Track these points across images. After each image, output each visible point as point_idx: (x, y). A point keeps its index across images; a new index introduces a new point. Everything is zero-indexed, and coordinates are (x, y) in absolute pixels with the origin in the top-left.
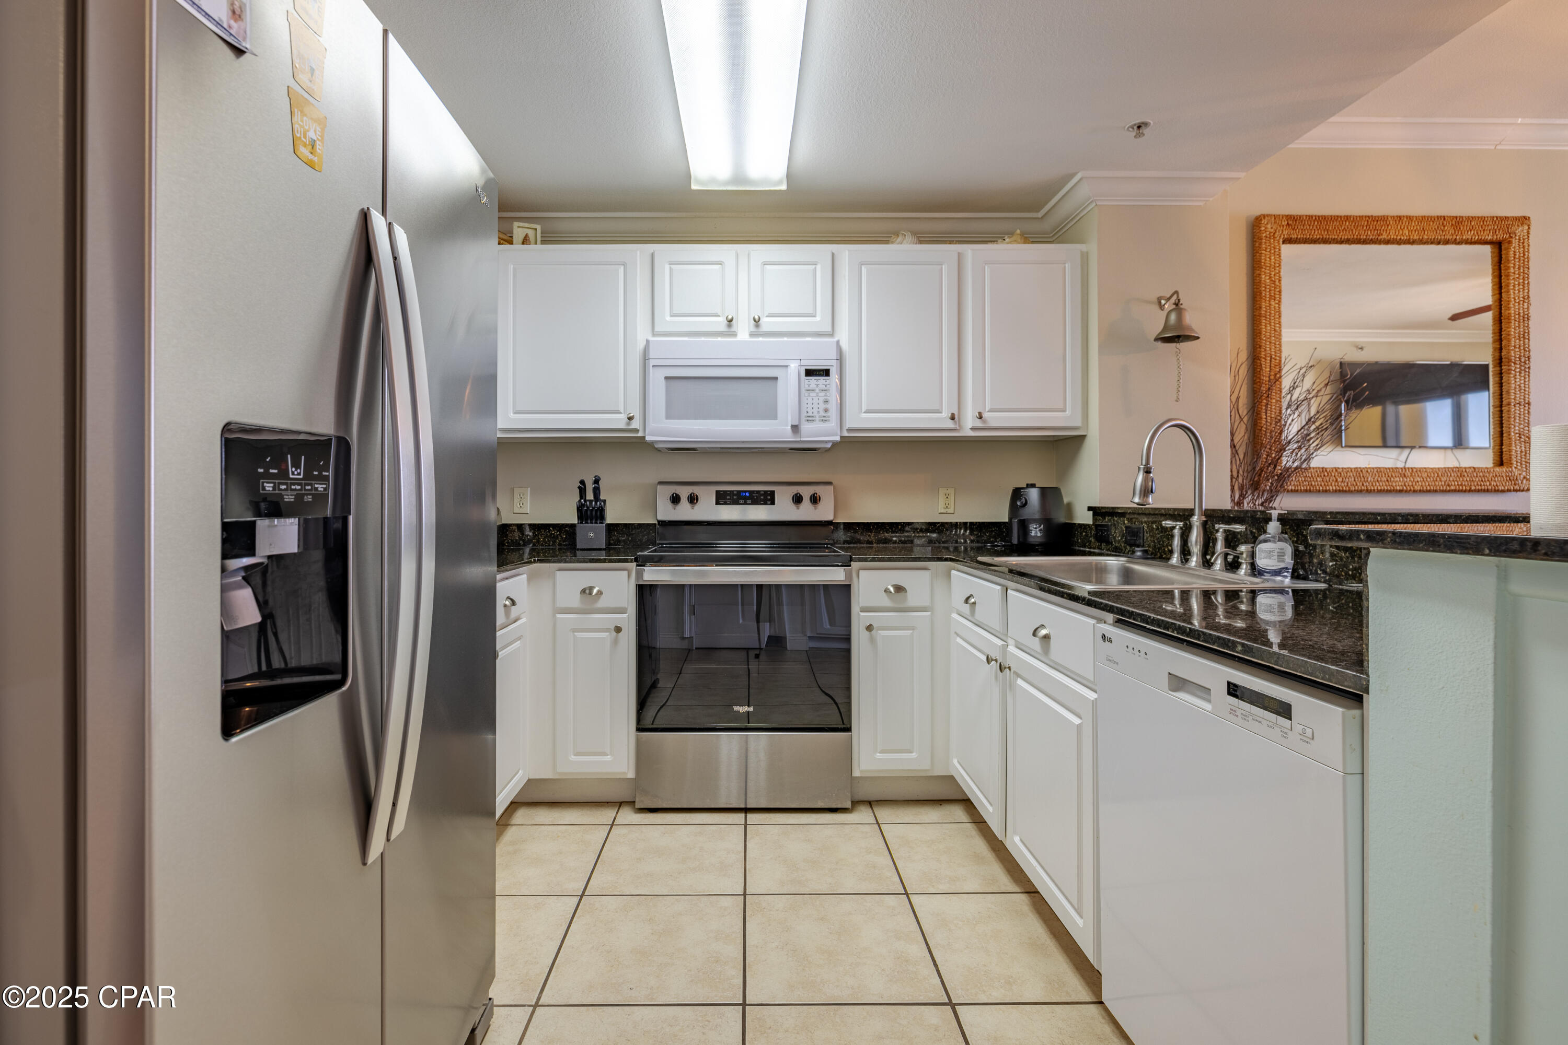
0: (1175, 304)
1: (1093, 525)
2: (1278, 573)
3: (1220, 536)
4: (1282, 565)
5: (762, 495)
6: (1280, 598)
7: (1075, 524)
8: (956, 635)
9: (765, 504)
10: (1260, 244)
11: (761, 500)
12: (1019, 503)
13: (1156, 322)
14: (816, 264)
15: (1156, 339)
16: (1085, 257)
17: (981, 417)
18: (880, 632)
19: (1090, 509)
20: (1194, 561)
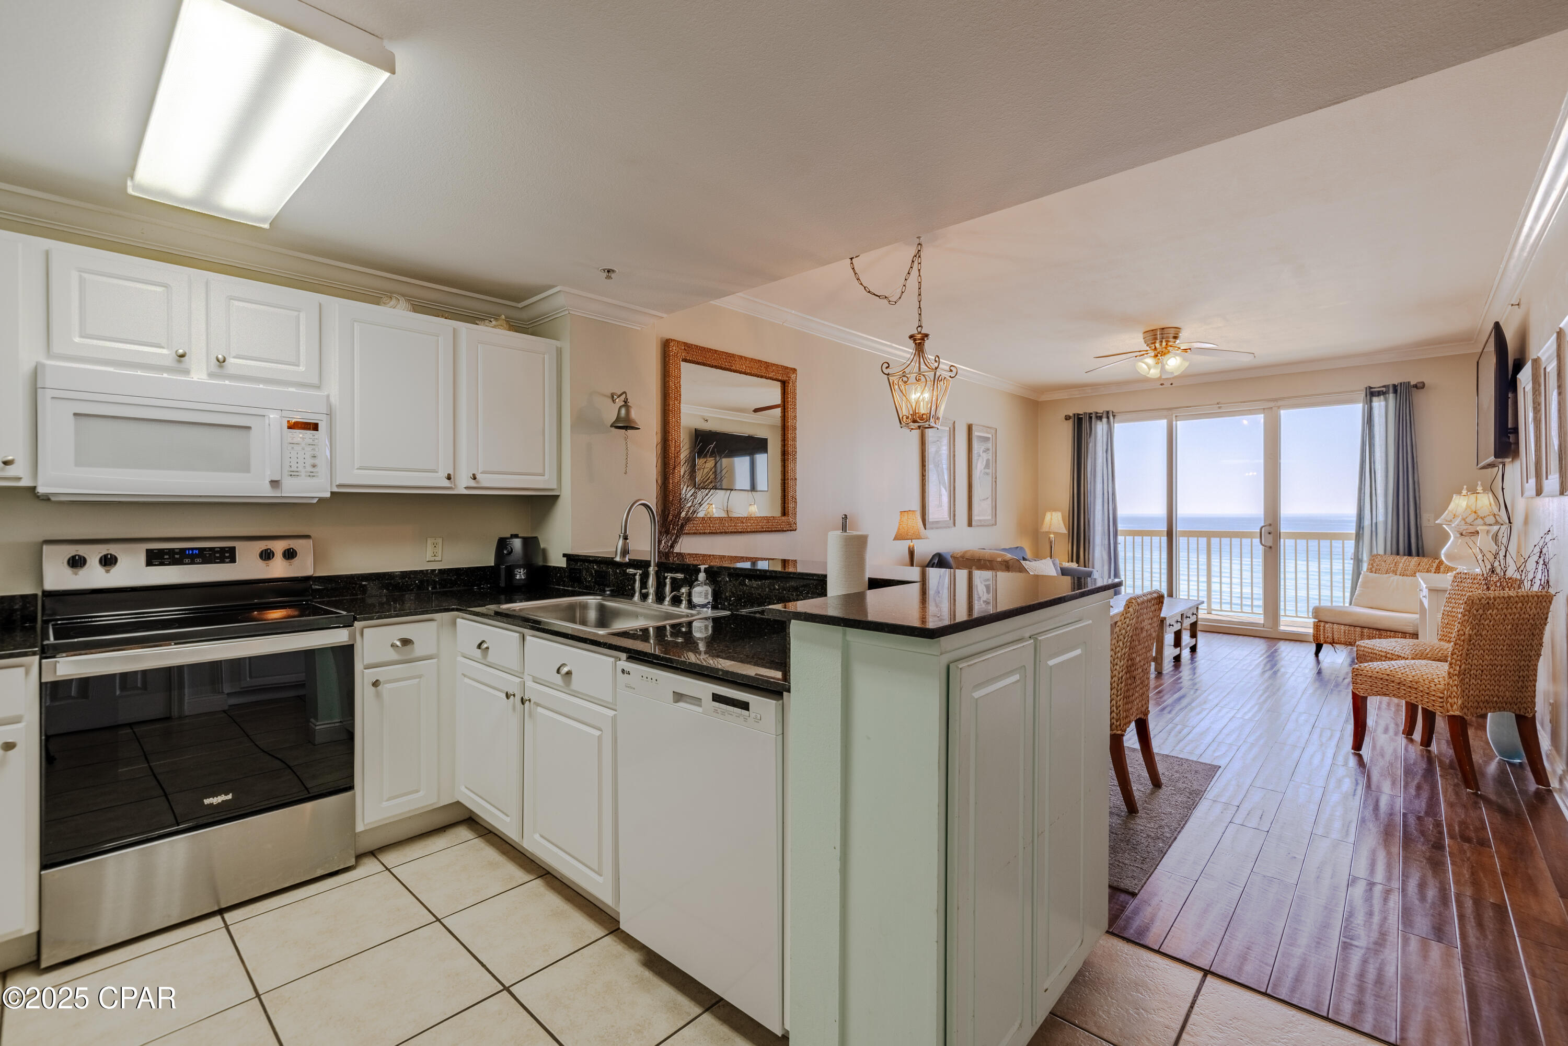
0: (624, 401)
1: (567, 567)
2: (704, 606)
3: (668, 581)
4: (707, 601)
5: (218, 552)
6: (707, 623)
7: (550, 566)
8: (463, 676)
9: (222, 562)
10: (669, 360)
11: (218, 558)
12: (505, 552)
13: (611, 413)
14: (300, 311)
15: (611, 426)
16: (559, 352)
17: (475, 478)
18: (385, 685)
19: (564, 555)
20: (651, 598)
